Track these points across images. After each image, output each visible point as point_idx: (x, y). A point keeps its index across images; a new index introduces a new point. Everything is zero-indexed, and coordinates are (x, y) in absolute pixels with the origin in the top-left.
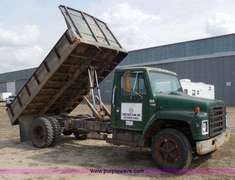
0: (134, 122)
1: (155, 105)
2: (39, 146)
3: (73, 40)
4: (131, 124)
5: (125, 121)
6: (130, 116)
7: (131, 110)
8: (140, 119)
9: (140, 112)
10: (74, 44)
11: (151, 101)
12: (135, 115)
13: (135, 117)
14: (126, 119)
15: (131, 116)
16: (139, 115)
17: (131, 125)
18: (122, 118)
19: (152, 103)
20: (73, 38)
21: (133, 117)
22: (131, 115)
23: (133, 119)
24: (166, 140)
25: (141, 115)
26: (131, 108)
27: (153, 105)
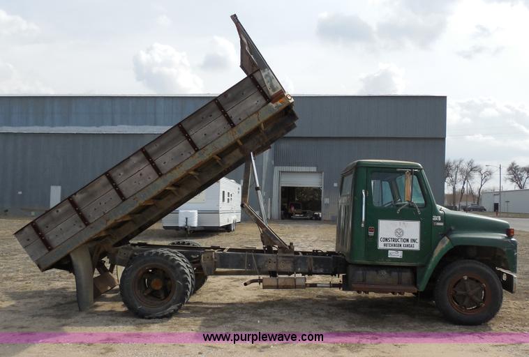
0: (404, 252)
1: (442, 224)
2: (159, 314)
3: (272, 93)
4: (399, 255)
5: (386, 252)
6: (398, 243)
7: (399, 232)
8: (417, 247)
9: (417, 236)
10: (279, 103)
11: (435, 218)
12: (408, 240)
13: (407, 243)
14: (388, 248)
15: (400, 243)
16: (414, 241)
17: (399, 257)
18: (381, 245)
19: (437, 221)
20: (274, 90)
21: (402, 243)
22: (399, 240)
23: (402, 248)
24: (466, 278)
25: (418, 241)
26: (400, 229)
27: (438, 224)
